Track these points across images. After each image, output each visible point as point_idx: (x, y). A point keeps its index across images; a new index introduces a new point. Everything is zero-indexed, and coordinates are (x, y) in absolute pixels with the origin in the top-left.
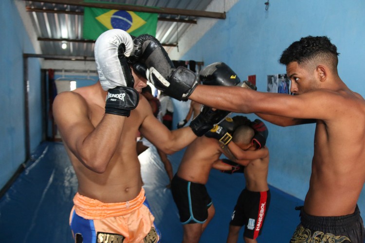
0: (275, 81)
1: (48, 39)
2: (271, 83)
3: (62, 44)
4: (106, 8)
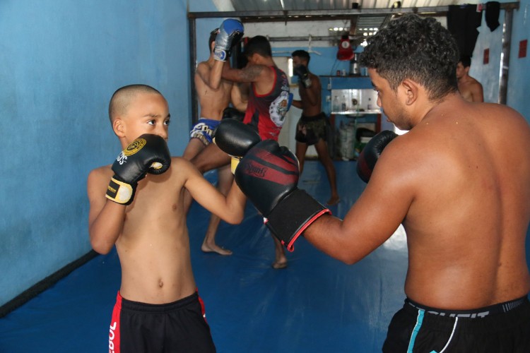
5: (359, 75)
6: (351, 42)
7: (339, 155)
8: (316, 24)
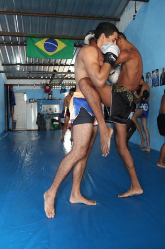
0: (150, 76)
1: (8, 64)
2: (148, 78)
3: (17, 67)
4: (41, 37)
5: (51, 99)
6: (49, 86)
7: (45, 129)
8: (36, 80)
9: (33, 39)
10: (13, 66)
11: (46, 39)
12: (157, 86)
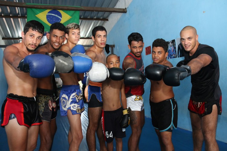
1: (10, 38)
3: (20, 41)
9: (34, 10)
10: (16, 40)
11: (49, 10)
12: (174, 57)
